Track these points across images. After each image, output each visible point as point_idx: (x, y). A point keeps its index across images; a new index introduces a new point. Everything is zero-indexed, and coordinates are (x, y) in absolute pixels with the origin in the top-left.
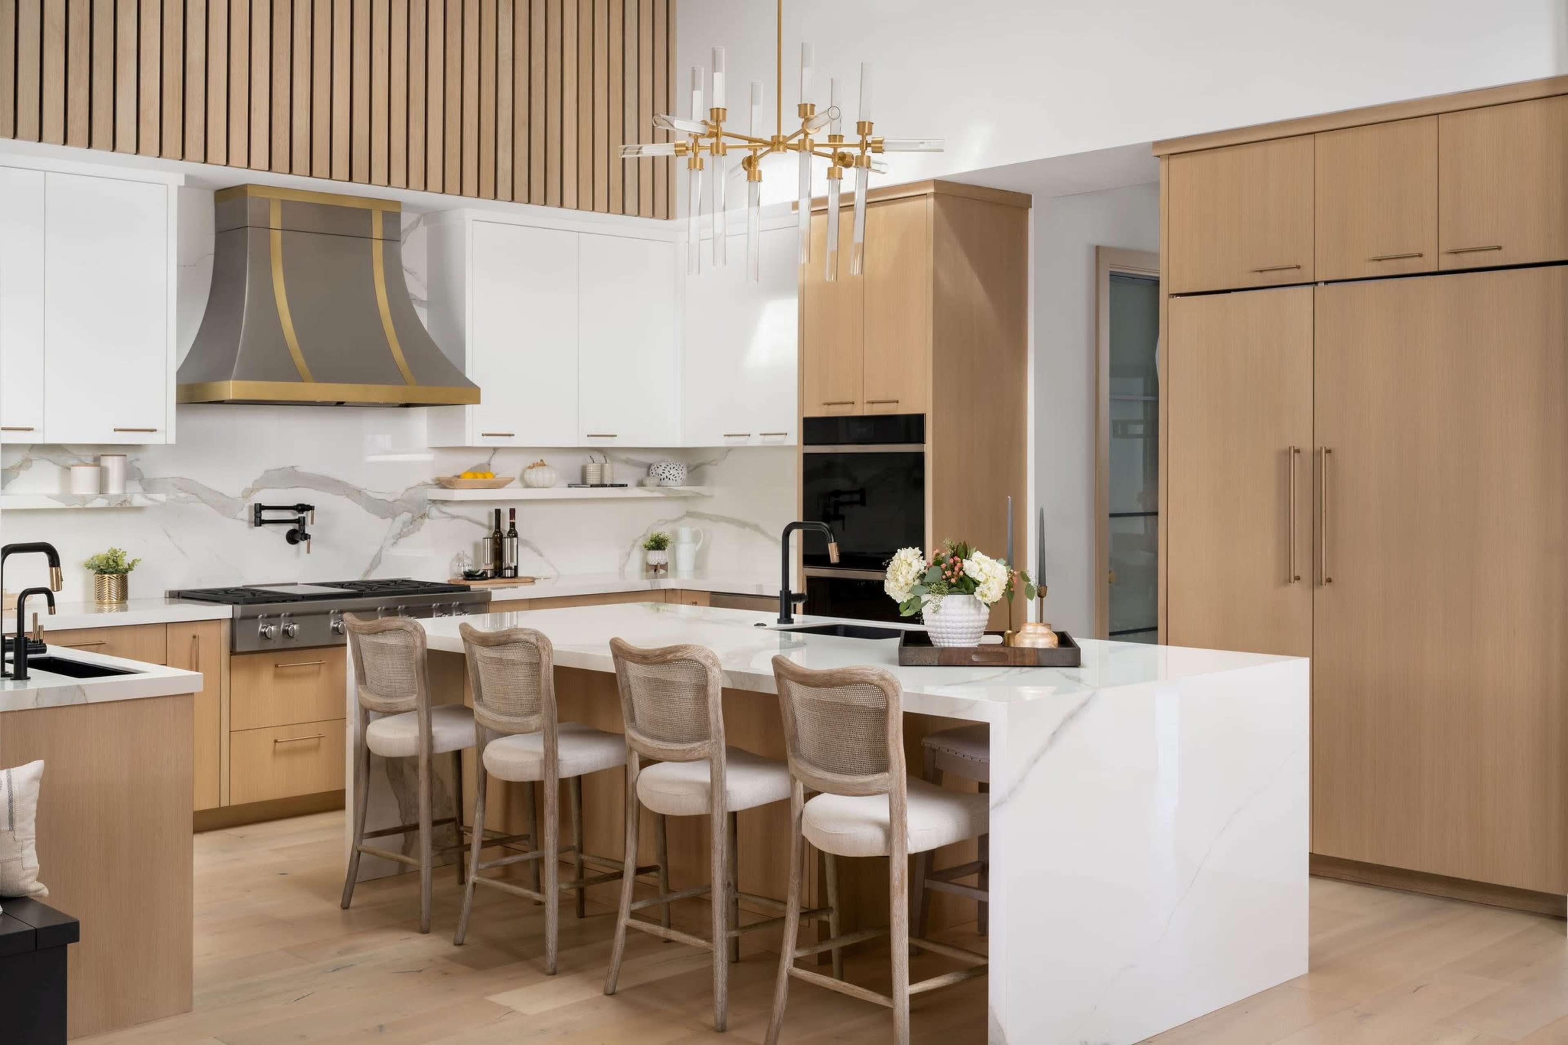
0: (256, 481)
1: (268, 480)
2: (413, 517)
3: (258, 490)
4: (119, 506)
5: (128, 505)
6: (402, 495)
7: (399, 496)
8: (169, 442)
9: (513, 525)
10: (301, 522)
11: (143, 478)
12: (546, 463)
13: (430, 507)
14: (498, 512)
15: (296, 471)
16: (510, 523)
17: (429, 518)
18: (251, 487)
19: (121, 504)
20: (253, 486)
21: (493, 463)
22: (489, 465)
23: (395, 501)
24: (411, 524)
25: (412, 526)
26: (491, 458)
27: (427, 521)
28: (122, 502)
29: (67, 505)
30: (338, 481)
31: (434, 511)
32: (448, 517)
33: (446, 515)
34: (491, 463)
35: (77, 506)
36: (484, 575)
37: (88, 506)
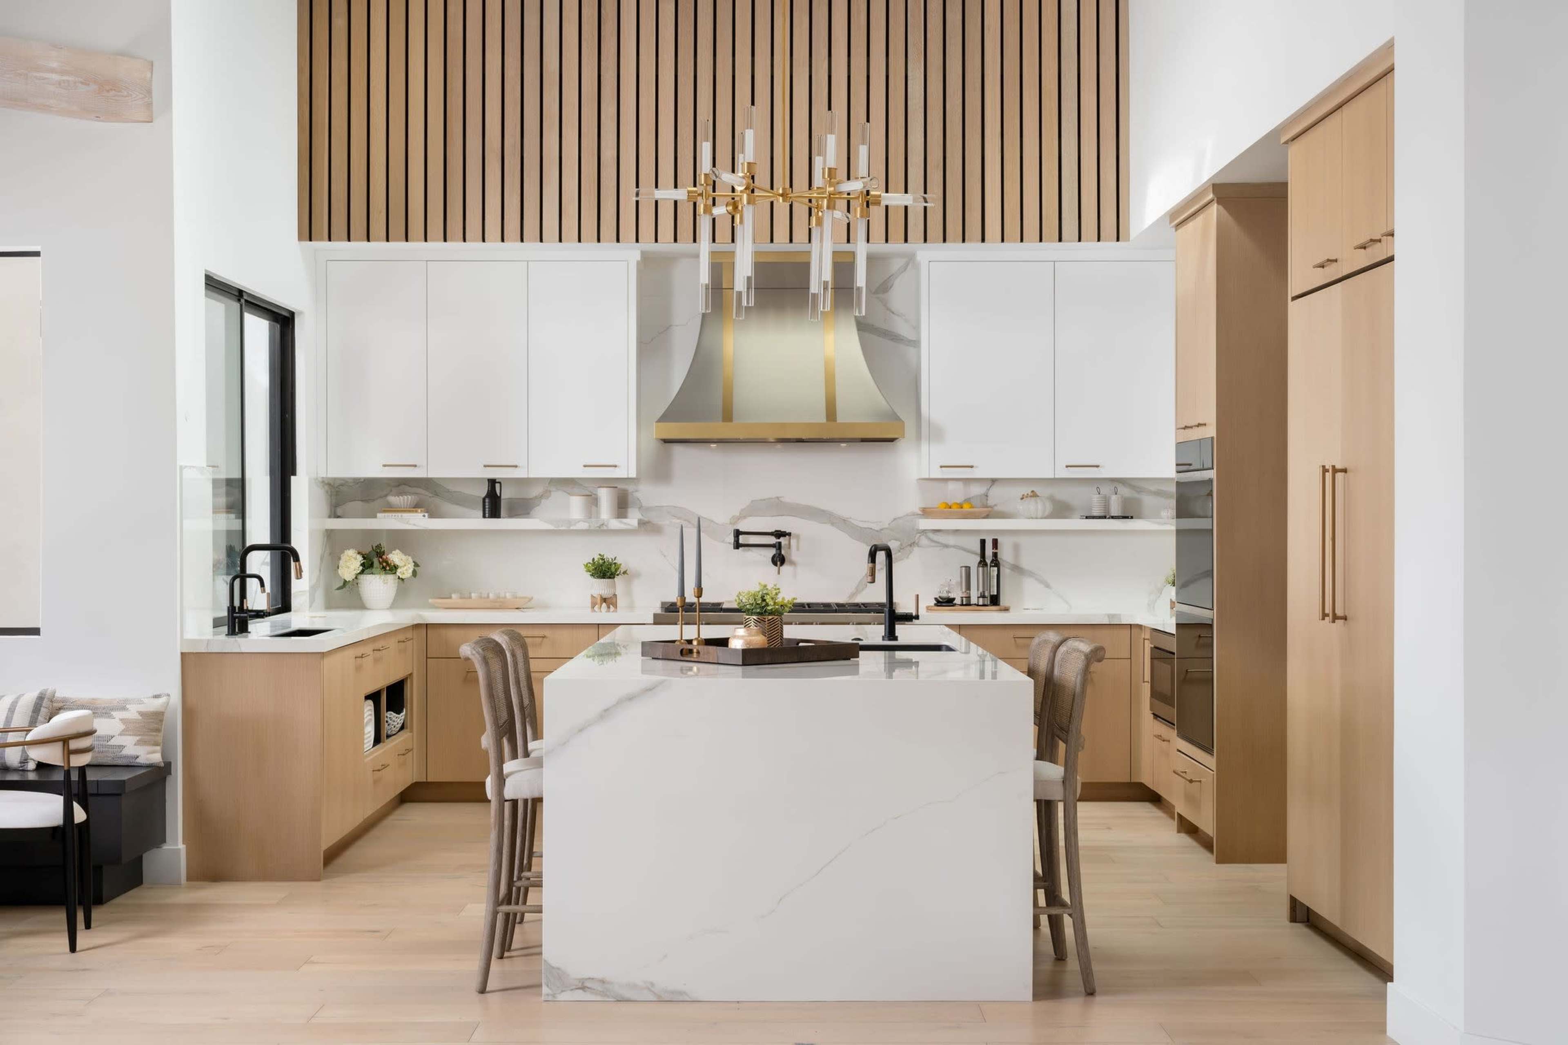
0: (742, 510)
1: (753, 509)
2: (901, 545)
3: (745, 517)
4: (598, 528)
5: (605, 528)
6: (889, 524)
7: (887, 526)
8: (630, 476)
9: (995, 555)
10: (778, 546)
11: (642, 506)
12: (1039, 495)
13: (920, 536)
14: (983, 542)
15: (781, 502)
16: (993, 552)
17: (918, 546)
18: (738, 515)
19: (600, 527)
20: (740, 514)
21: (991, 493)
22: (987, 496)
23: (881, 530)
24: (899, 551)
25: (900, 553)
26: (988, 490)
27: (916, 549)
28: (601, 525)
29: (556, 527)
30: (823, 511)
31: (924, 541)
32: (940, 546)
33: (939, 545)
34: (988, 495)
35: (564, 528)
36: (954, 602)
37: (572, 528)
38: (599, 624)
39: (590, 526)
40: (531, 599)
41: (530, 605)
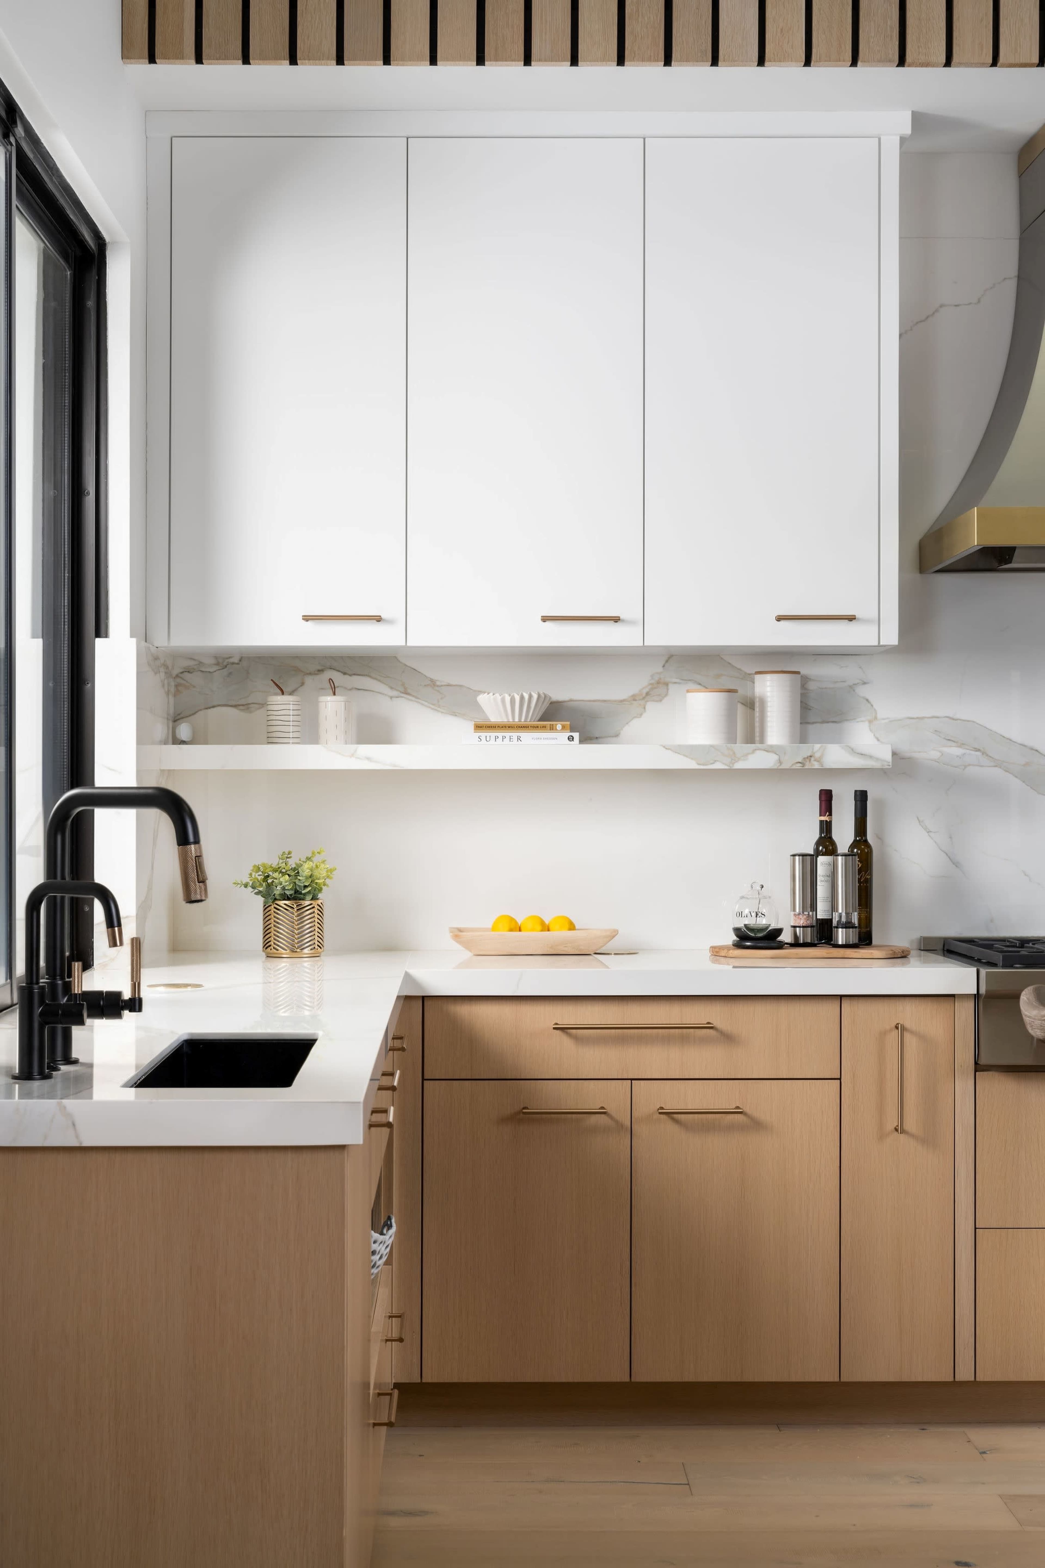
4: (798, 766)
5: (816, 766)
11: (876, 718)
16: (821, 822)
19: (803, 763)
28: (805, 759)
29: (700, 764)
35: (718, 766)
36: (780, 938)
37: (739, 765)
38: (841, 997)
39: (780, 762)
40: (614, 934)
41: (611, 946)
